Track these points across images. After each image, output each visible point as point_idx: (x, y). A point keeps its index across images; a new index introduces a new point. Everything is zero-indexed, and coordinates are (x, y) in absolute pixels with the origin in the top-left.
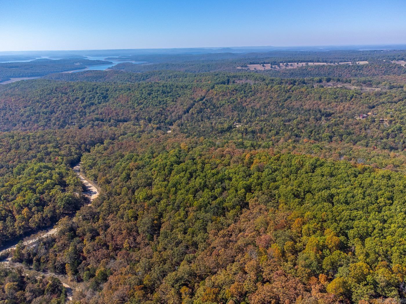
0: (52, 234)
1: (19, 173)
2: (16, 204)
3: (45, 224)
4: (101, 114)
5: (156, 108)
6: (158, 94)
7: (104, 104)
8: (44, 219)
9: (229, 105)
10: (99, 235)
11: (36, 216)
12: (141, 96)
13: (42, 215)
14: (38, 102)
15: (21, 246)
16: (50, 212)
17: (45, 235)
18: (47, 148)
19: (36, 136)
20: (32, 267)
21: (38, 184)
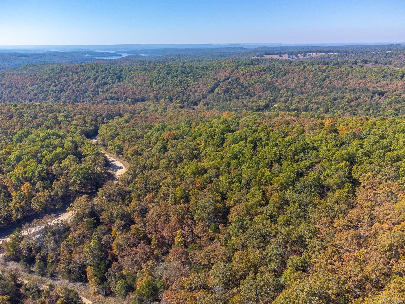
0: (64, 220)
1: (20, 140)
2: (13, 177)
3: (55, 206)
4: (116, 93)
5: (177, 87)
6: (177, 74)
7: (119, 84)
8: (52, 199)
9: (259, 85)
10: (134, 223)
11: (41, 193)
12: (160, 75)
13: (50, 192)
14: (46, 80)
15: (17, 236)
16: (61, 189)
17: (53, 221)
18: (56, 117)
19: (43, 106)
20: (33, 269)
21: (44, 152)
